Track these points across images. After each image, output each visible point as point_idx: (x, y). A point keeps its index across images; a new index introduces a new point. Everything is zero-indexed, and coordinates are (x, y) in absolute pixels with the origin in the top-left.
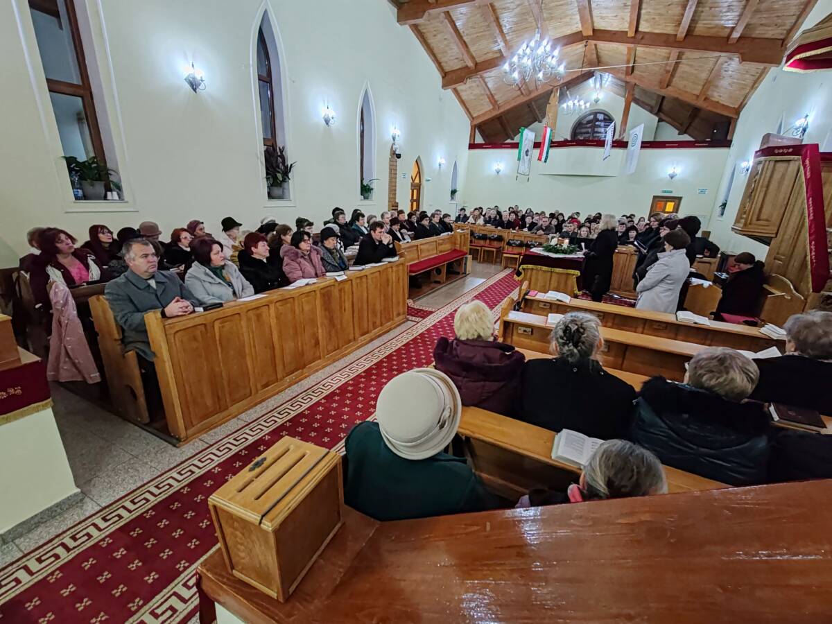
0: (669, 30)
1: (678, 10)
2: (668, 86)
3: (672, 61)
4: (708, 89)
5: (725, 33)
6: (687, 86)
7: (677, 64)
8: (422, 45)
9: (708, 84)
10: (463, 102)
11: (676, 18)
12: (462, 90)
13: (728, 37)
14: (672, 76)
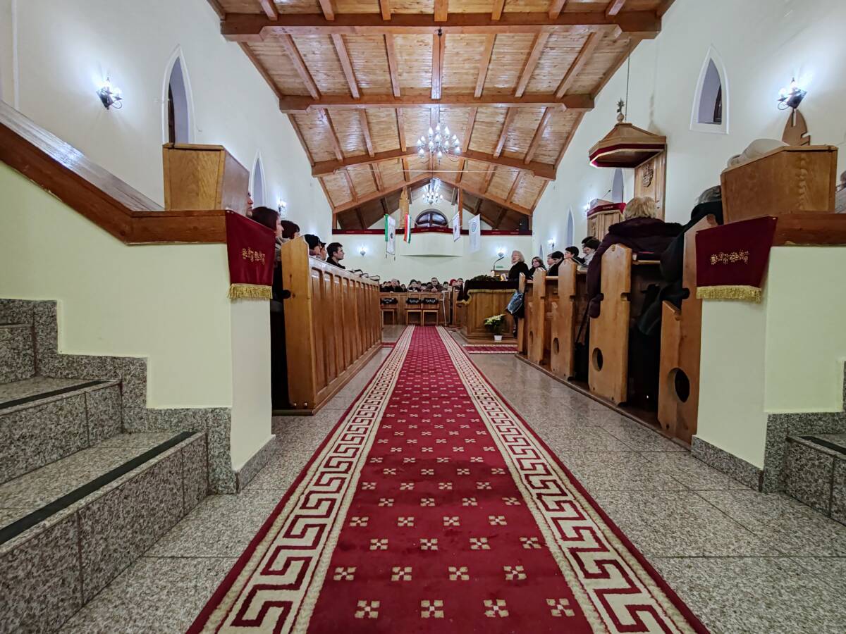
0: (488, 150)
1: (495, 138)
2: (486, 192)
3: (490, 172)
4: (512, 195)
5: (522, 157)
6: (497, 193)
7: (493, 174)
8: (298, 135)
9: (512, 191)
10: (327, 192)
11: (494, 143)
12: (328, 181)
13: (524, 160)
14: (489, 185)
